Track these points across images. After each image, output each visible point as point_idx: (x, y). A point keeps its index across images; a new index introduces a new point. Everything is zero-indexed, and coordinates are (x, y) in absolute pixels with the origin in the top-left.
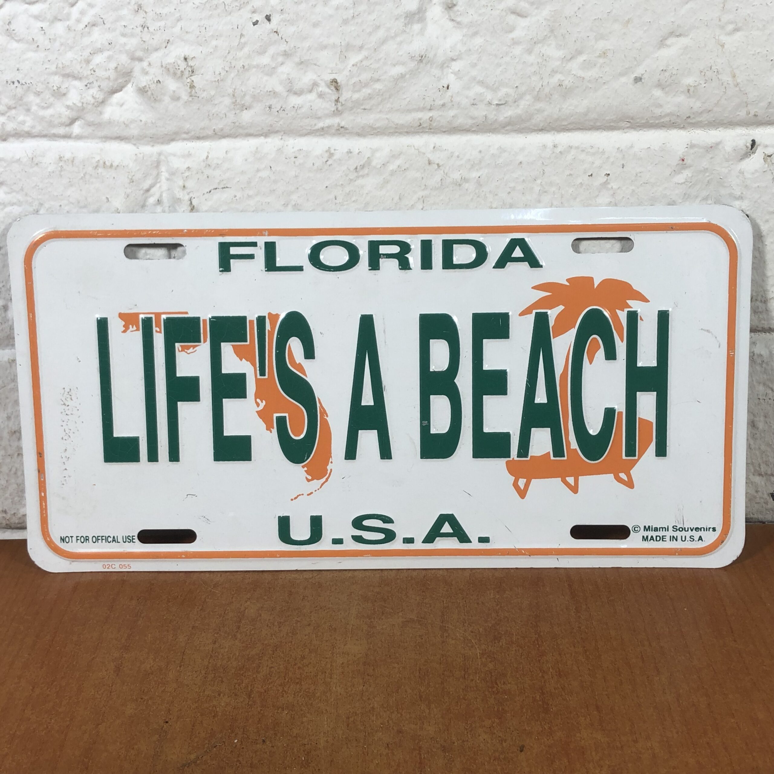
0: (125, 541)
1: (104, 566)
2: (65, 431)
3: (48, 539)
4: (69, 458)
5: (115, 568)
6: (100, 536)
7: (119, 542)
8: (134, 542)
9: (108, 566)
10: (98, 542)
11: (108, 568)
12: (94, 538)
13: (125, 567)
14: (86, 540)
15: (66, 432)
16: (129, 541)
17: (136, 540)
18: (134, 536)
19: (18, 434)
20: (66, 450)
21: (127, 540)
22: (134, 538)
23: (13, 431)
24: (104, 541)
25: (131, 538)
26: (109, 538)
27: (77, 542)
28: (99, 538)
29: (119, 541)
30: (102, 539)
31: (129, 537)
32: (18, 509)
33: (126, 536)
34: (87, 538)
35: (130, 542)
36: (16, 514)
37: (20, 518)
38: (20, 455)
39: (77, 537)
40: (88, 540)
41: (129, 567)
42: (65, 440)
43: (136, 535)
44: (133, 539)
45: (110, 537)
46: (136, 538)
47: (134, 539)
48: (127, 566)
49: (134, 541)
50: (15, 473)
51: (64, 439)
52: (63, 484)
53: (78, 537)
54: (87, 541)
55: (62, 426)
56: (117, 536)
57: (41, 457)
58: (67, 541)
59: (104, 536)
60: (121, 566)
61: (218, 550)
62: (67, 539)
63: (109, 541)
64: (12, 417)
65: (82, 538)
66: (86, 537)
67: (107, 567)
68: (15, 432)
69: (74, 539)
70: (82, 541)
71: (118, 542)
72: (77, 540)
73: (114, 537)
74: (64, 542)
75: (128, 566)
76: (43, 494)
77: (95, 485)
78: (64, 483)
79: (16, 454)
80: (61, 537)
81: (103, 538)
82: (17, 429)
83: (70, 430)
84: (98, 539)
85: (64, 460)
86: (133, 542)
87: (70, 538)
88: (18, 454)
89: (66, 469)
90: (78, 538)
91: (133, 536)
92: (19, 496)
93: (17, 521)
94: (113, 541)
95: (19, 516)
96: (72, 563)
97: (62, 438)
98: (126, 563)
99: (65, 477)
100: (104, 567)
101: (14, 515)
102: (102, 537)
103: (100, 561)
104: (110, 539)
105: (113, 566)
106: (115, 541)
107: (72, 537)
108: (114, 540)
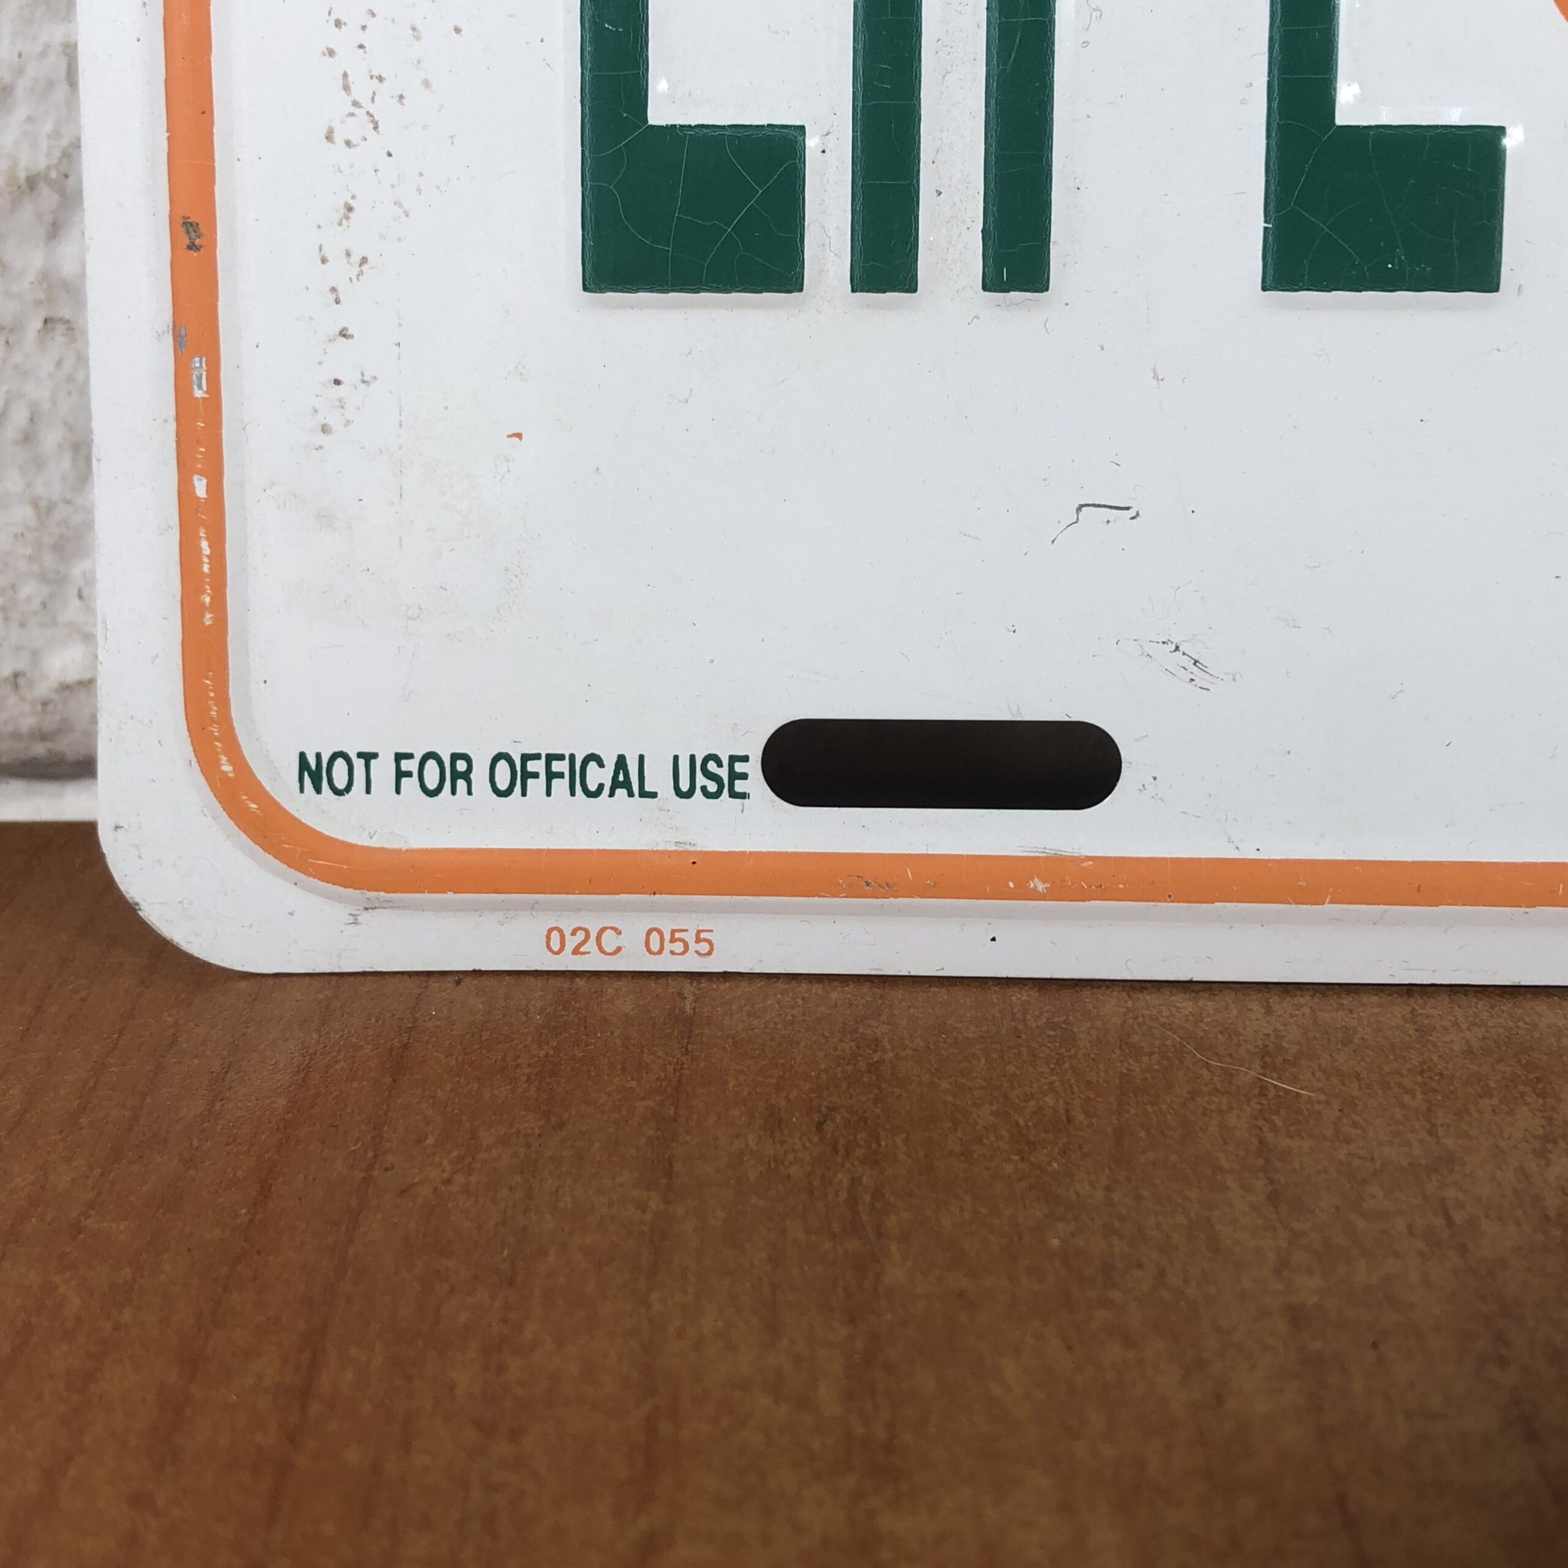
0: (685, 786)
1: (555, 936)
2: (346, 88)
3: (227, 768)
4: (364, 260)
5: (618, 950)
6: (537, 757)
7: (653, 795)
8: (743, 796)
9: (581, 935)
10: (524, 794)
11: (576, 951)
12: (502, 767)
13: (678, 947)
14: (456, 775)
15: (357, 93)
16: (712, 787)
17: (755, 783)
18: (745, 759)
19: (48, 198)
20: (350, 209)
21: (701, 780)
22: (739, 767)
23: (22, 175)
24: (560, 786)
25: (724, 773)
26: (592, 765)
27: (398, 791)
28: (531, 766)
29: (647, 788)
30: (551, 775)
31: (712, 766)
32: (35, 654)
33: (692, 758)
34: (461, 766)
35: (717, 795)
36: (21, 681)
37: (45, 704)
38: (60, 328)
39: (399, 757)
40: (466, 776)
41: (704, 947)
42: (348, 143)
43: (756, 752)
44: (734, 776)
45: (601, 764)
46: (753, 768)
47: (744, 776)
48: (690, 937)
49: (740, 786)
50: (28, 438)
51: (339, 137)
52: (325, 429)
53: (410, 756)
54: (461, 784)
55: (331, 53)
56: (641, 758)
57: (192, 247)
58: (341, 782)
59: (561, 757)
60: (655, 938)
61: (1248, 853)
62: (340, 768)
63: (592, 787)
64: (22, 86)
65: (431, 766)
66: (455, 757)
67: (571, 943)
68: (32, 183)
69: (383, 770)
70: (432, 783)
71: (644, 794)
72: (400, 774)
73: (621, 763)
74: (318, 790)
75: (698, 940)
76: (200, 487)
77: (519, 436)
78: (334, 420)
79: (37, 324)
80: (302, 756)
81: (557, 766)
82: (42, 163)
83: (380, 79)
84: (527, 775)
85: (339, 272)
86: (733, 795)
87: (359, 765)
88: (46, 321)
89: (344, 334)
90: (405, 765)
91: (733, 759)
92: (43, 578)
93: (27, 723)
94: (615, 785)
95: (43, 689)
96: (364, 917)
97: (329, 137)
98: (690, 924)
99: (337, 382)
100: (555, 945)
101: (16, 686)
102: (550, 758)
103: (533, 907)
104: (596, 776)
105: (610, 941)
106: (627, 785)
107: (368, 757)
108: (620, 782)
